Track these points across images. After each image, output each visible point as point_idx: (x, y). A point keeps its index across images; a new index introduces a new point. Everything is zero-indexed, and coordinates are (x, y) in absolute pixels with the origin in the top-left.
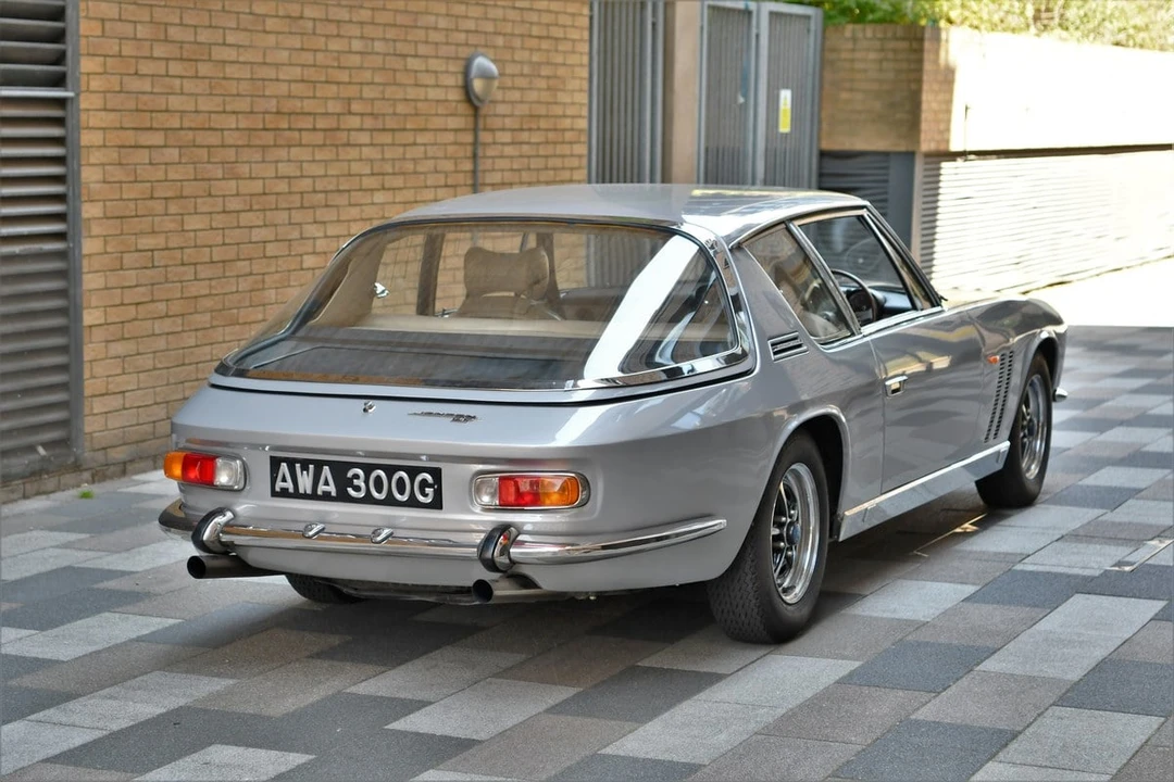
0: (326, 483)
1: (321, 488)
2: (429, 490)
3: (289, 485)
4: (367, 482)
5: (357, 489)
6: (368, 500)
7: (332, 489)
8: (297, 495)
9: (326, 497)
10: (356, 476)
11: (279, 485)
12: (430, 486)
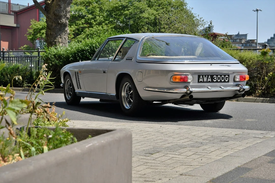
0: (209, 79)
1: (209, 80)
2: (228, 79)
3: (202, 80)
4: (217, 78)
5: (215, 80)
6: (217, 82)
7: (210, 80)
8: (204, 82)
9: (209, 82)
10: (215, 77)
11: (200, 80)
12: (228, 78)
